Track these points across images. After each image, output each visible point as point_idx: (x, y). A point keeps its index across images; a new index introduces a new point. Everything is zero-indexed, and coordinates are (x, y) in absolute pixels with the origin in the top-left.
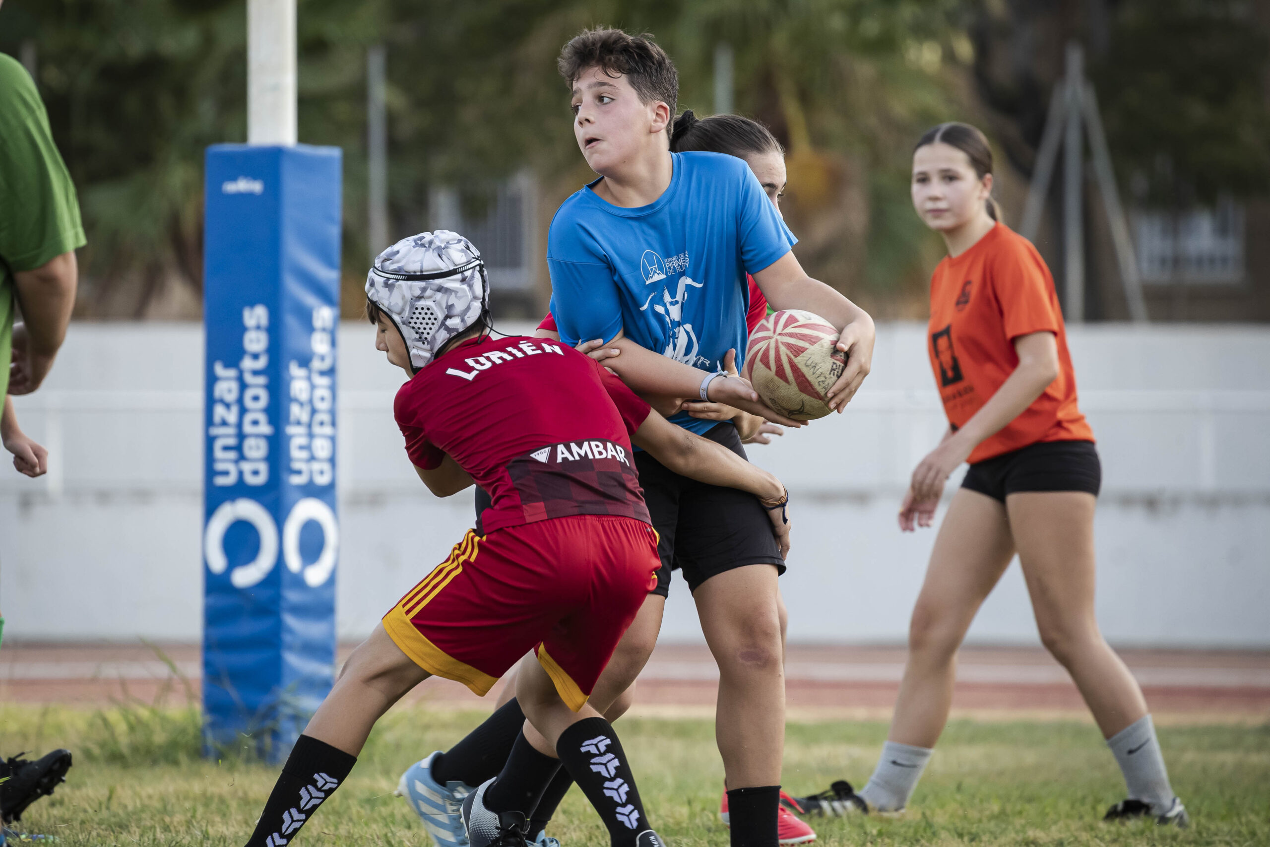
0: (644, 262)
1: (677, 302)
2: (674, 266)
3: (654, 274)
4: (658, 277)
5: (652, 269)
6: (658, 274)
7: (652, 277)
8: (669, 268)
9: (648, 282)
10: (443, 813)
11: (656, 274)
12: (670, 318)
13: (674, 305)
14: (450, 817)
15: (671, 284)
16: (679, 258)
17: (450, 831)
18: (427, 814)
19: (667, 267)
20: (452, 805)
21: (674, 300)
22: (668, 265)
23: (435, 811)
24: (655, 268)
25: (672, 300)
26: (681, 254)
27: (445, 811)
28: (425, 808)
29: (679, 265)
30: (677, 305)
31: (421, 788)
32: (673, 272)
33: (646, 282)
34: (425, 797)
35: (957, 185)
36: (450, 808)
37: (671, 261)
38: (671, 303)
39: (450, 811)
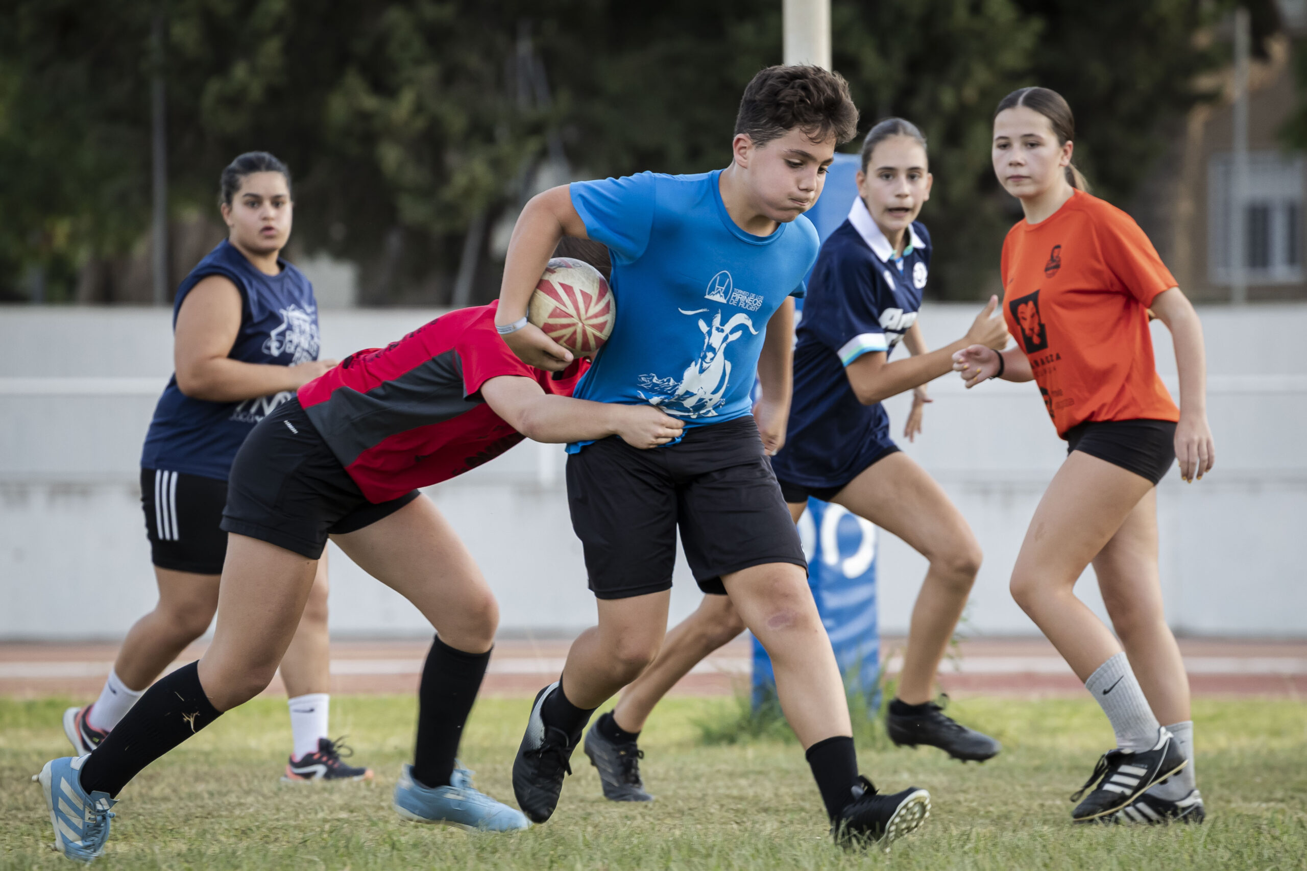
0: (716, 279)
1: (722, 331)
2: (740, 299)
3: (716, 294)
4: (718, 298)
5: (718, 289)
6: (721, 296)
7: (714, 295)
8: (734, 298)
9: (707, 297)
10: (78, 817)
11: (718, 295)
12: (709, 340)
13: (719, 332)
14: (84, 823)
15: (728, 311)
16: (749, 296)
17: (79, 835)
18: (62, 812)
19: (733, 296)
20: (90, 812)
21: (721, 327)
22: (735, 295)
23: (73, 813)
24: (722, 289)
25: (720, 327)
26: (754, 293)
27: (83, 818)
28: (62, 805)
29: (745, 302)
30: (720, 333)
31: (65, 786)
32: (735, 304)
33: (705, 295)
34: (66, 796)
35: (1041, 151)
36: (88, 815)
37: (739, 293)
38: (718, 329)
39: (87, 818)
